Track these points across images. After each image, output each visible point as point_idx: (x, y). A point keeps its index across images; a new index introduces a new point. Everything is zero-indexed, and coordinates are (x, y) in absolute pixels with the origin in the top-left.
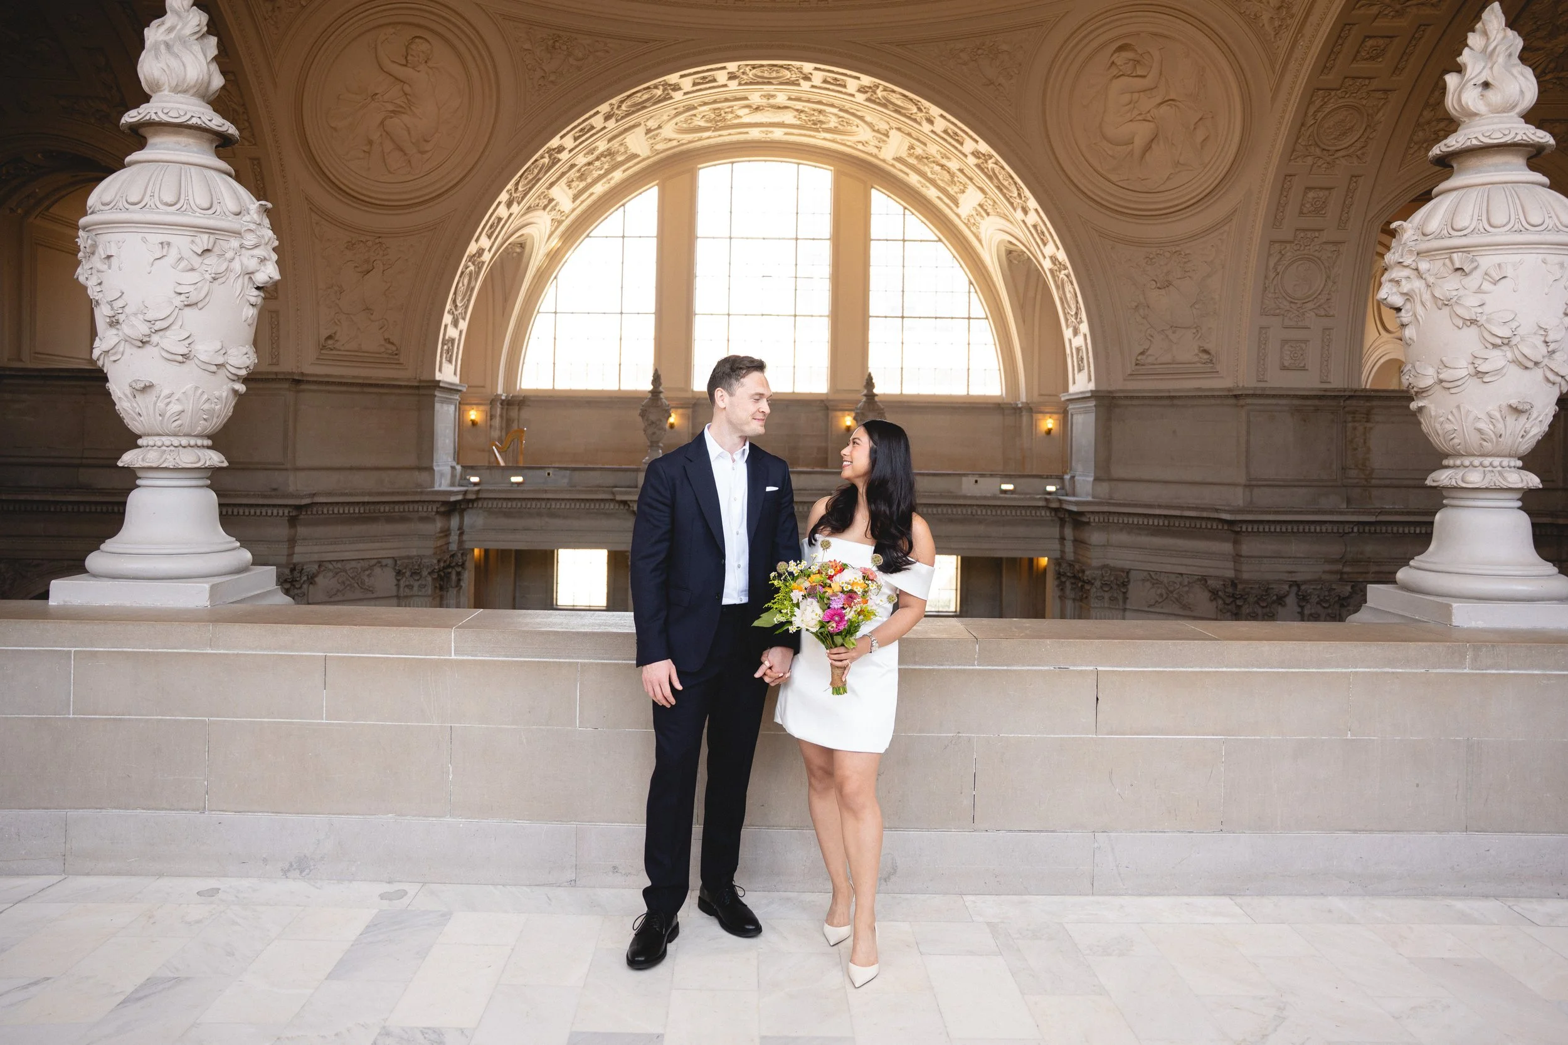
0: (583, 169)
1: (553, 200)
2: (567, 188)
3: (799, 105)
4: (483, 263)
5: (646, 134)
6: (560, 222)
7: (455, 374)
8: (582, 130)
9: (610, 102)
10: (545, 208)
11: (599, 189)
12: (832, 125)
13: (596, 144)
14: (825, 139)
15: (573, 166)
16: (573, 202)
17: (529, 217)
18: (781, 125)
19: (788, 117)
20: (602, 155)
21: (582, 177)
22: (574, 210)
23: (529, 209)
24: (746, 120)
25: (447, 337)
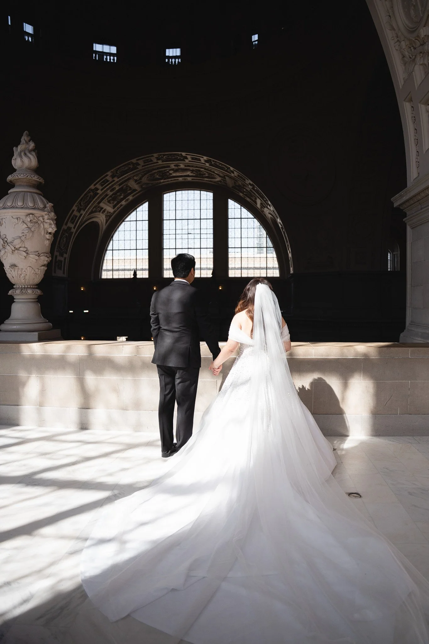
0: (113, 196)
1: (103, 208)
2: (109, 204)
3: (191, 168)
4: (72, 233)
5: (136, 182)
6: (110, 216)
7: (64, 273)
8: (103, 182)
9: (111, 171)
10: (100, 211)
11: (123, 203)
12: (207, 175)
13: (114, 186)
14: (207, 181)
15: (107, 195)
16: (114, 209)
17: (93, 215)
18: (188, 176)
19: (189, 173)
20: (118, 191)
21: (114, 199)
22: (115, 212)
23: (92, 212)
24: (174, 175)
25: (57, 260)
